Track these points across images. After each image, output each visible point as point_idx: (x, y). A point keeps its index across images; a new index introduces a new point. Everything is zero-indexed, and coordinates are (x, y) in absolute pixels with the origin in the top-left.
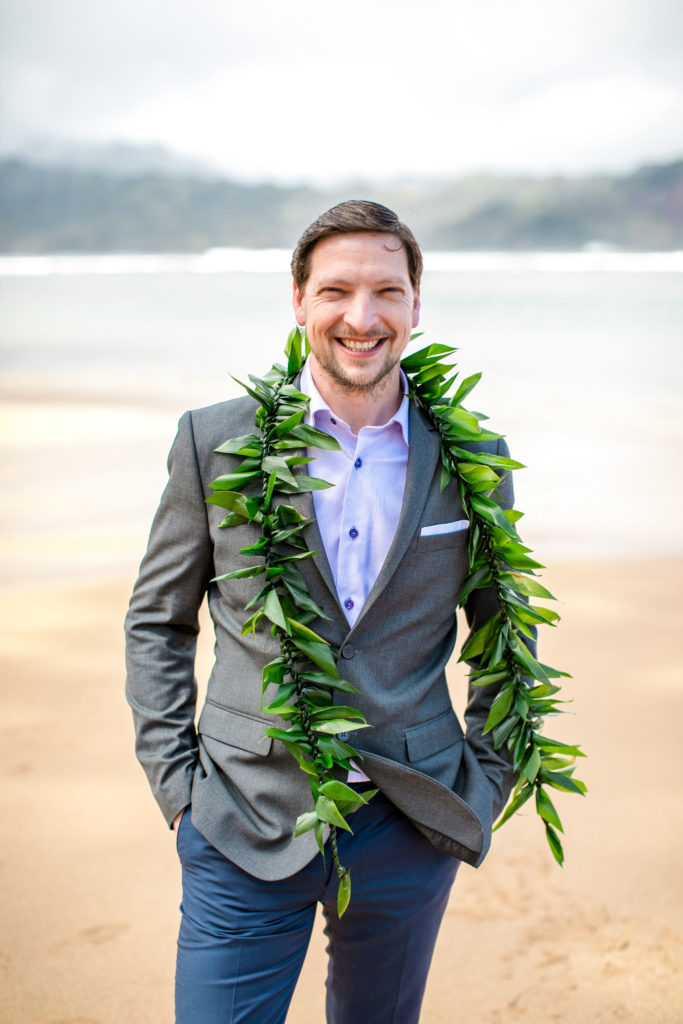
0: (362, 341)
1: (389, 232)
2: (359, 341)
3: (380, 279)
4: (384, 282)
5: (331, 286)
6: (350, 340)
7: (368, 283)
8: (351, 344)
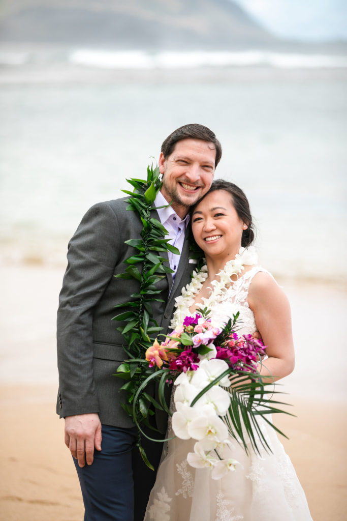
0: (191, 186)
1: (212, 141)
2: (189, 185)
3: (205, 160)
4: (206, 162)
5: (183, 159)
6: (186, 184)
7: (199, 161)
8: (186, 186)
